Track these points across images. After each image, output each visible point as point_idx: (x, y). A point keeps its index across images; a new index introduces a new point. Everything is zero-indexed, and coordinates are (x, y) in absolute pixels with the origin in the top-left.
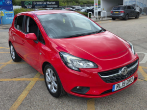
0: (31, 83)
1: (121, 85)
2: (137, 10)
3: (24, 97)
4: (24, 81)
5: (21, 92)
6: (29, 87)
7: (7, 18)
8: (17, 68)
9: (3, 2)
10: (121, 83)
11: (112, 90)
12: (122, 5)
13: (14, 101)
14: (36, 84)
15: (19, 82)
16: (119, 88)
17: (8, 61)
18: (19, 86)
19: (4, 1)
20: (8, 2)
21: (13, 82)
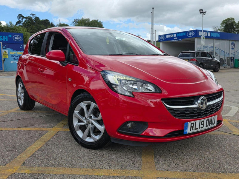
0: (48, 133)
1: (197, 127)
2: (217, 59)
3: (37, 149)
4: (37, 131)
5: (32, 143)
6: (45, 138)
7: (12, 62)
8: (25, 117)
9: (9, 38)
10: (198, 122)
11: (183, 131)
12: (194, 50)
13: (20, 153)
14: (57, 134)
15: (29, 132)
16: (195, 131)
17: (12, 109)
18: (29, 136)
19: (10, 36)
20: (17, 38)
21: (20, 131)
